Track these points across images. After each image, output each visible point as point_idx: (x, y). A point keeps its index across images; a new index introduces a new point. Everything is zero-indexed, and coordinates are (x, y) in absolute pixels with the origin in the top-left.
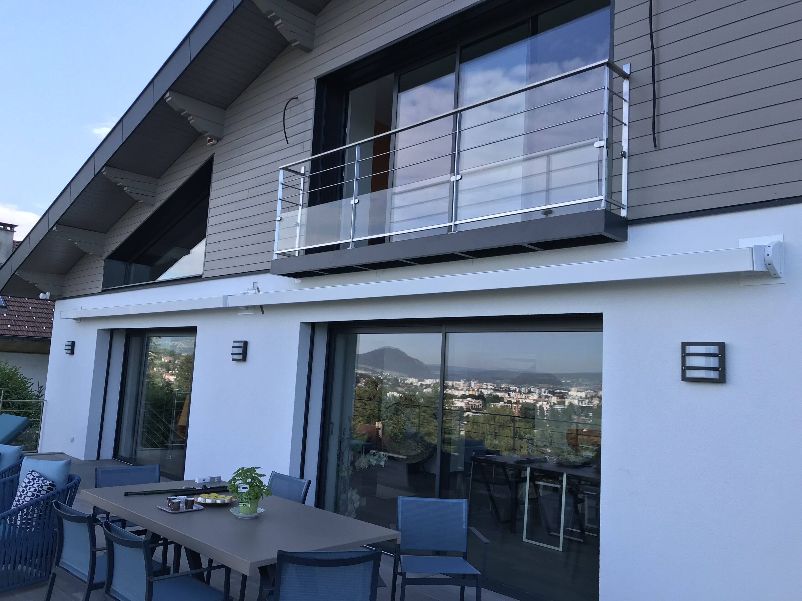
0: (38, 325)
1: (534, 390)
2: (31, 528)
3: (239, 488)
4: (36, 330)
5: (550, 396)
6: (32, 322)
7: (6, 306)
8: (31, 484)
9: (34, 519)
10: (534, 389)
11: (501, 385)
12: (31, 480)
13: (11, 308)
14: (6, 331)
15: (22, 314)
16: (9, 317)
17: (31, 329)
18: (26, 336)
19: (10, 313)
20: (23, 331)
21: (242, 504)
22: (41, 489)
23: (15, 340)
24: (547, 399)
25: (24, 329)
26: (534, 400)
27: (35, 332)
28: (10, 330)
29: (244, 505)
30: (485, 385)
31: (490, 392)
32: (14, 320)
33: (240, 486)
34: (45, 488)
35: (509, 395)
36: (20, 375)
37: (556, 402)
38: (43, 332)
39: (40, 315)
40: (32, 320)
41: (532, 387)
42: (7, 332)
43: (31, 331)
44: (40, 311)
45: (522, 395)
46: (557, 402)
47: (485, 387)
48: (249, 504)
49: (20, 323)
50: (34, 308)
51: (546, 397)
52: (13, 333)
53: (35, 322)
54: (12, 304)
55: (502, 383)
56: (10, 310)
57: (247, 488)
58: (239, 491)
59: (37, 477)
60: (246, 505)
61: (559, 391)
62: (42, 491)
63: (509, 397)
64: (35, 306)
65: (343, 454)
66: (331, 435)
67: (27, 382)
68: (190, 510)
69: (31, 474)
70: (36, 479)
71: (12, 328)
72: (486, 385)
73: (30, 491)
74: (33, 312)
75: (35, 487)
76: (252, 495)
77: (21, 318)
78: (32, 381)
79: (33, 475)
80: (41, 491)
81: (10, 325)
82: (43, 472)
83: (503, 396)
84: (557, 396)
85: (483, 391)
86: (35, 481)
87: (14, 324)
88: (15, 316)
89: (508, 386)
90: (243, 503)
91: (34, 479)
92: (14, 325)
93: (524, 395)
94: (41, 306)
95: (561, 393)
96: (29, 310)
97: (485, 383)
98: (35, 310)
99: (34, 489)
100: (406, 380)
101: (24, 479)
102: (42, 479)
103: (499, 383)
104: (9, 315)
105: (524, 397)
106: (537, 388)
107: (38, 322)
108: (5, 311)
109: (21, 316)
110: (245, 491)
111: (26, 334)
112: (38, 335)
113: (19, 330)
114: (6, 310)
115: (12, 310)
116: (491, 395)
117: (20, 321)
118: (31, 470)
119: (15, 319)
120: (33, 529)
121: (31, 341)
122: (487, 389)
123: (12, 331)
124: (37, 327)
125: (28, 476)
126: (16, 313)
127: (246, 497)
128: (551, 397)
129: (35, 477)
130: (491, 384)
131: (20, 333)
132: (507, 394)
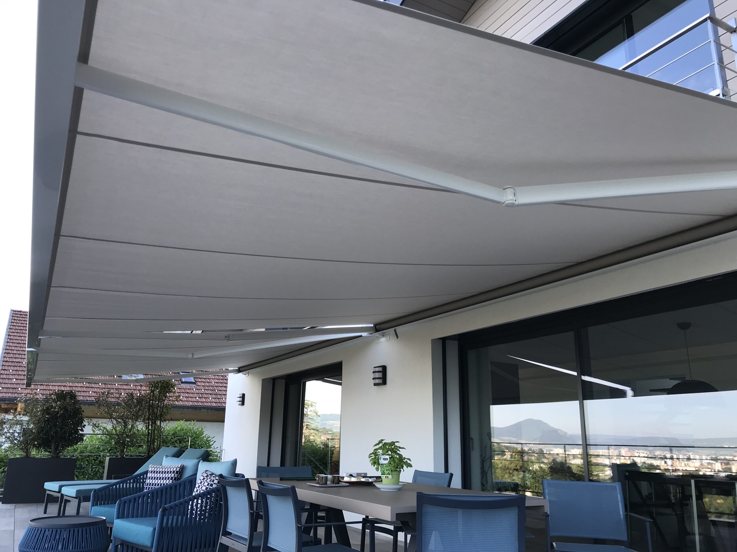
0: (219, 397)
1: (693, 457)
2: (204, 519)
3: (380, 460)
4: (218, 401)
5: (713, 463)
6: (215, 394)
7: (195, 382)
8: (205, 480)
9: (207, 510)
10: (693, 455)
11: (655, 453)
12: (205, 477)
13: (199, 384)
14: (195, 402)
15: (207, 388)
16: (197, 391)
17: (214, 400)
18: (210, 406)
19: (198, 388)
20: (208, 402)
21: (384, 476)
22: (213, 483)
23: (202, 410)
24: (710, 466)
25: (209, 401)
26: (696, 468)
27: (217, 403)
28: (198, 402)
29: (386, 477)
30: (636, 452)
31: (644, 460)
32: (201, 394)
33: (381, 458)
34: (216, 482)
35: (665, 462)
36: (206, 435)
37: (720, 469)
38: (223, 403)
39: (220, 388)
40: (214, 392)
41: (691, 453)
42: (196, 404)
43: (214, 402)
44: (221, 385)
45: (681, 462)
46: (722, 468)
47: (637, 455)
48: (390, 476)
49: (205, 396)
50: (216, 383)
51: (708, 463)
52: (200, 404)
53: (217, 394)
54: (200, 380)
55: (655, 451)
56: (198, 386)
57: (387, 459)
58: (380, 463)
59: (210, 475)
60: (388, 477)
61: (722, 457)
62: (214, 484)
63: (666, 465)
64: (217, 381)
65: (486, 473)
66: (472, 450)
67: (210, 440)
68: (336, 485)
69: (205, 473)
70: (209, 476)
71: (200, 400)
72: (638, 452)
73: (204, 486)
74: (216, 386)
75: (208, 482)
76: (393, 465)
77: (206, 392)
78: (214, 439)
79: (207, 474)
80: (212, 484)
81: (198, 397)
82: (214, 472)
83: (659, 465)
84: (721, 463)
85: (635, 459)
86: (208, 477)
87: (201, 396)
88: (202, 390)
89: (663, 453)
90: (385, 474)
91: (207, 476)
92: (201, 398)
93: (683, 462)
94: (221, 381)
95: (725, 459)
96: (212, 385)
97: (636, 451)
98: (216, 385)
99: (207, 483)
100: (552, 450)
101: (199, 477)
102: (214, 475)
103: (652, 450)
104: (197, 389)
105: (683, 464)
106: (698, 455)
107: (219, 395)
108: (194, 387)
109: (206, 390)
110: (386, 462)
111: (210, 405)
112: (219, 405)
113: (205, 402)
114: (195, 385)
115: (200, 386)
116: (644, 463)
117: (206, 394)
118: (205, 470)
119: (202, 392)
120: (206, 520)
121: (214, 410)
122: (639, 456)
123: (200, 402)
124: (218, 399)
125: (203, 474)
126: (202, 388)
127: (387, 469)
128: (715, 464)
129: (208, 475)
130: (643, 451)
131: (206, 404)
132: (663, 462)
